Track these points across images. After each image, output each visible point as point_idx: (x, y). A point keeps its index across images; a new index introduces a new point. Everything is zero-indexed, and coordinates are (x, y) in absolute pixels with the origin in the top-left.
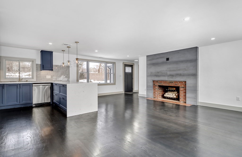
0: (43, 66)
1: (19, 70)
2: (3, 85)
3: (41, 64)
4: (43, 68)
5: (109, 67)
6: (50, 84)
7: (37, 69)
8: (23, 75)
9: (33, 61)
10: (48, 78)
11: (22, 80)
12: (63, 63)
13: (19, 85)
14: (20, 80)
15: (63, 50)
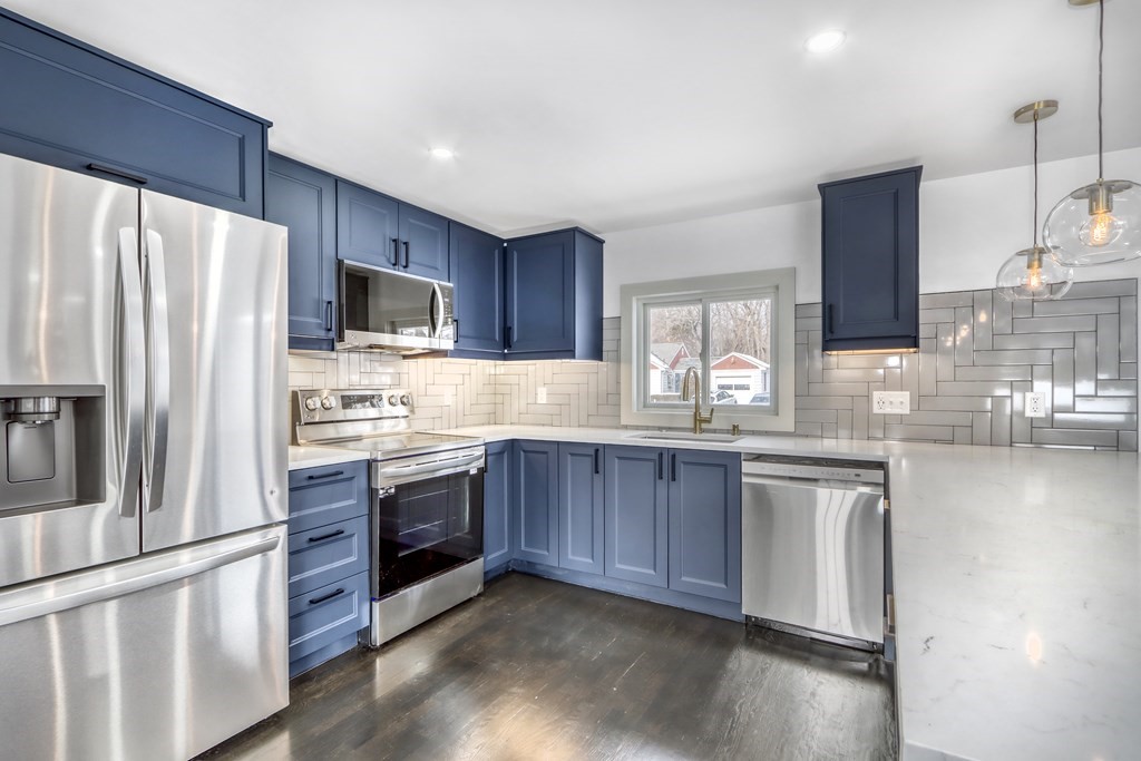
1: (703, 356)
6: (878, 475)
7: (802, 346)
10: (888, 410)
11: (708, 421)
12: (1036, 255)
13: (665, 456)
14: (699, 423)
15: (1034, 104)
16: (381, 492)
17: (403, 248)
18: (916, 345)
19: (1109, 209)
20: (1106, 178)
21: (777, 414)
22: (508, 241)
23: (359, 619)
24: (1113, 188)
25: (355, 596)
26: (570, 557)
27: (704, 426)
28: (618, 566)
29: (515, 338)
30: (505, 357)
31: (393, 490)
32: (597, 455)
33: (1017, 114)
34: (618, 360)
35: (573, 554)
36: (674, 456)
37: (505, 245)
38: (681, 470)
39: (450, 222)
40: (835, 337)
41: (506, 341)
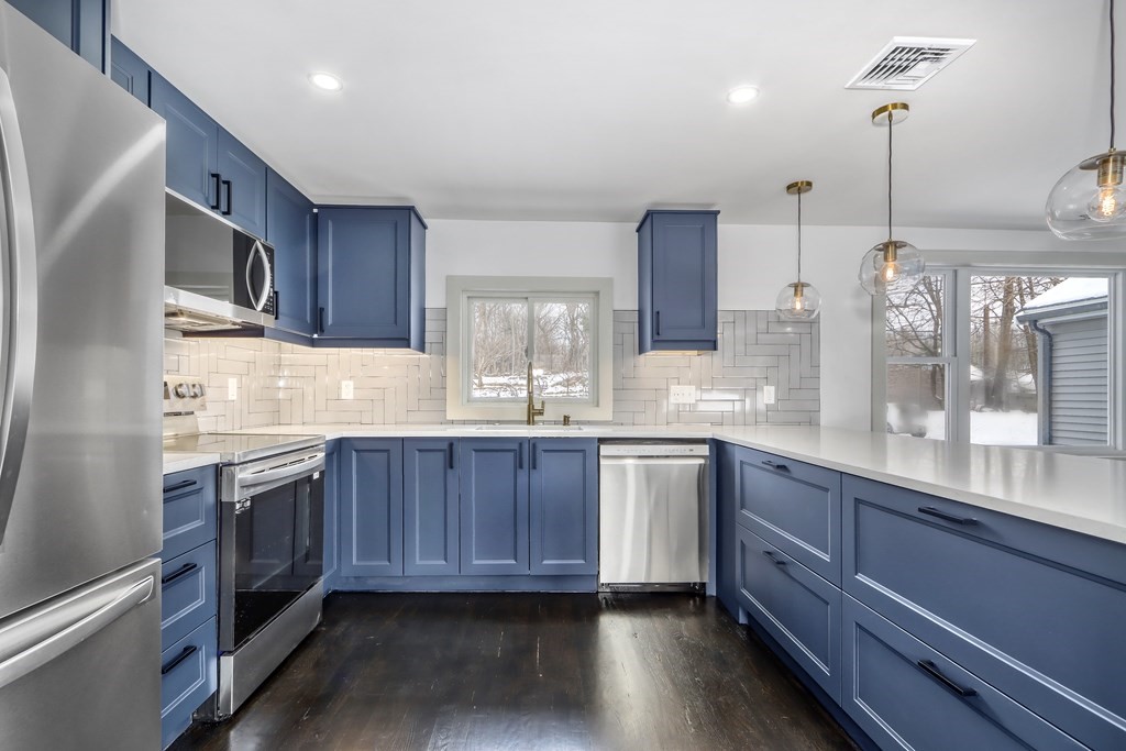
0: (656, 315)
1: (528, 352)
2: (451, 445)
3: (641, 312)
4: (656, 331)
5: (1036, 321)
6: (705, 450)
7: (618, 346)
8: (549, 384)
9: (597, 293)
10: (681, 401)
11: (541, 413)
12: (798, 287)
13: (526, 446)
14: (533, 415)
15: (797, 183)
16: (238, 506)
17: (224, 188)
18: (715, 348)
19: (895, 258)
20: (894, 239)
21: (598, 406)
22: (319, 207)
23: (206, 685)
24: (897, 245)
25: (202, 654)
26: (418, 562)
27: (536, 418)
28: (476, 562)
29: (330, 322)
30: (313, 343)
31: (248, 503)
32: (449, 450)
33: (789, 187)
34: (443, 352)
35: (421, 559)
36: (534, 445)
37: (315, 211)
38: (543, 459)
39: (267, 168)
40: (661, 338)
41: (318, 323)
